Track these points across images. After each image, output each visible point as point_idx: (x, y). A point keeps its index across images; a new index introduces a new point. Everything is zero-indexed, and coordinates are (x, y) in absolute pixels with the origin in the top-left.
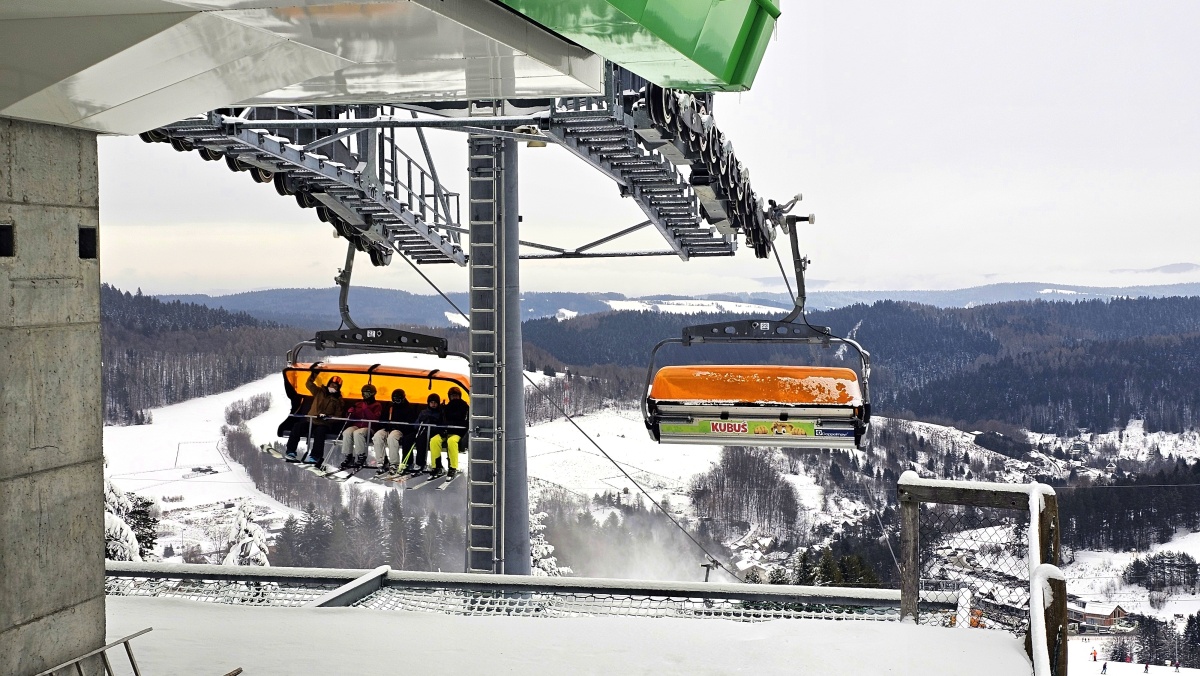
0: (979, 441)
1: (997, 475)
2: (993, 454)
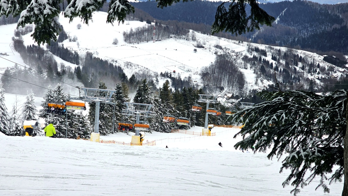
0: (325, 59)
1: (331, 73)
2: (330, 65)
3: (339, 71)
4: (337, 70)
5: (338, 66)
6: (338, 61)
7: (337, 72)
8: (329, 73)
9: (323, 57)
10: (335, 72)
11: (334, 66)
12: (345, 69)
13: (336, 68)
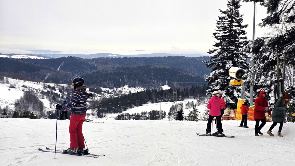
3: (98, 96)
4: (97, 96)
5: (97, 93)
6: (97, 91)
7: (97, 97)
8: (93, 98)
9: (89, 89)
10: (96, 97)
11: (95, 93)
12: (101, 95)
13: (97, 94)
